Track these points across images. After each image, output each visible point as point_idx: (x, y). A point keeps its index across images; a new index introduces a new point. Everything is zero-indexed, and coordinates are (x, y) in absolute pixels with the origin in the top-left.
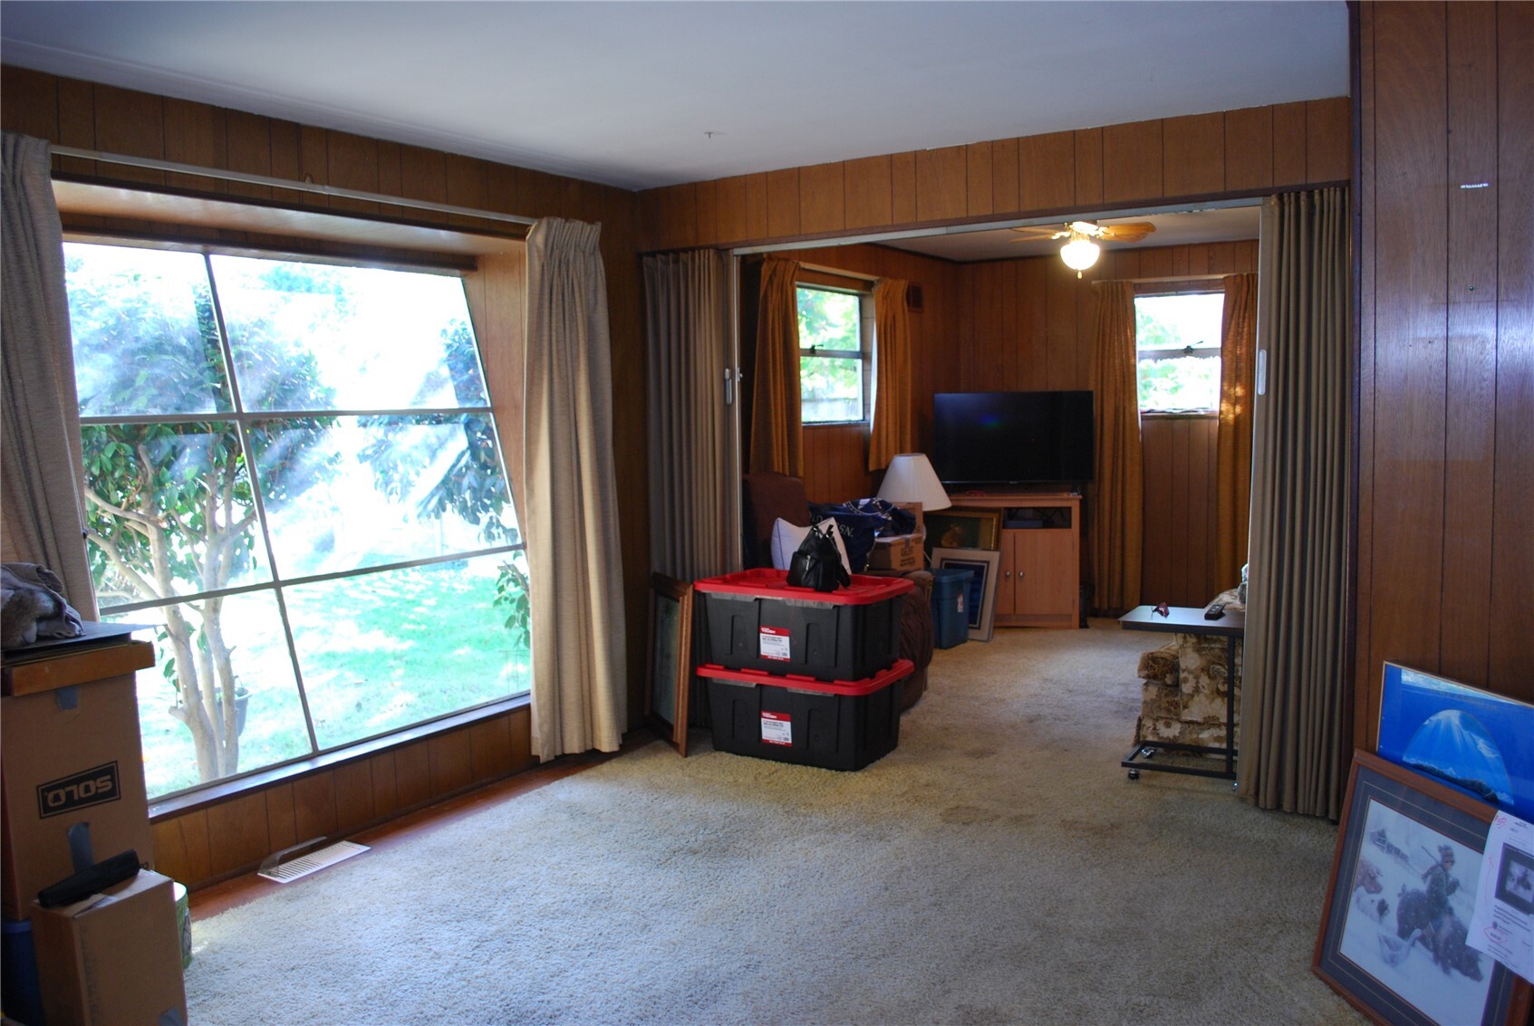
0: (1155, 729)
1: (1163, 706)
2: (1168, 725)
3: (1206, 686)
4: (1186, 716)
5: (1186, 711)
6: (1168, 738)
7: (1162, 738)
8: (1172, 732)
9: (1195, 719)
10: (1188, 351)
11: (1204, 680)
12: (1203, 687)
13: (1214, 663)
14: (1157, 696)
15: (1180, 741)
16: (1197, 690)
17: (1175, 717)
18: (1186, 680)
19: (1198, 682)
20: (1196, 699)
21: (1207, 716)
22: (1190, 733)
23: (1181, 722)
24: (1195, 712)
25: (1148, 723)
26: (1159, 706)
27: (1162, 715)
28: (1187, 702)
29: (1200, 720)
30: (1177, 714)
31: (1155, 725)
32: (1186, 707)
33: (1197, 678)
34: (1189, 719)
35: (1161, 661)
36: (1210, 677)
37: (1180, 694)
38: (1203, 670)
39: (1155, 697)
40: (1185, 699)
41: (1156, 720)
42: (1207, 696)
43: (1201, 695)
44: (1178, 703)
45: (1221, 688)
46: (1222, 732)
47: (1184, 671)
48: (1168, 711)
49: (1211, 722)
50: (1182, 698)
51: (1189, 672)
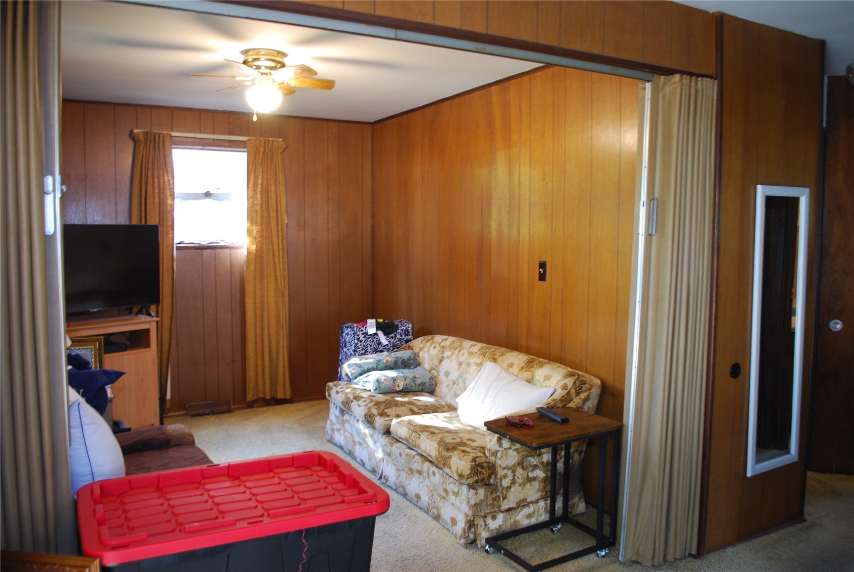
0: (486, 525)
1: (489, 503)
2: (494, 518)
3: (520, 477)
4: (505, 505)
5: (505, 501)
6: (496, 530)
7: (492, 530)
8: (496, 524)
9: (511, 506)
10: (208, 195)
11: (519, 471)
12: (518, 478)
13: (527, 456)
14: (484, 496)
15: (505, 529)
16: (513, 482)
18: (505, 476)
19: (514, 475)
20: (513, 489)
21: (518, 500)
22: (510, 519)
23: (502, 512)
24: (512, 500)
25: (480, 522)
26: (486, 505)
27: (489, 512)
28: (506, 495)
29: (514, 505)
30: (499, 507)
31: (485, 521)
32: (504, 498)
33: (514, 472)
34: (507, 507)
35: (485, 465)
36: (523, 468)
37: (500, 489)
38: (519, 464)
39: (483, 498)
40: (504, 492)
41: (485, 517)
42: (520, 485)
43: (517, 485)
44: (499, 497)
45: (531, 475)
46: (530, 510)
47: (504, 469)
48: (493, 505)
49: (522, 504)
50: (502, 493)
51: (508, 469)
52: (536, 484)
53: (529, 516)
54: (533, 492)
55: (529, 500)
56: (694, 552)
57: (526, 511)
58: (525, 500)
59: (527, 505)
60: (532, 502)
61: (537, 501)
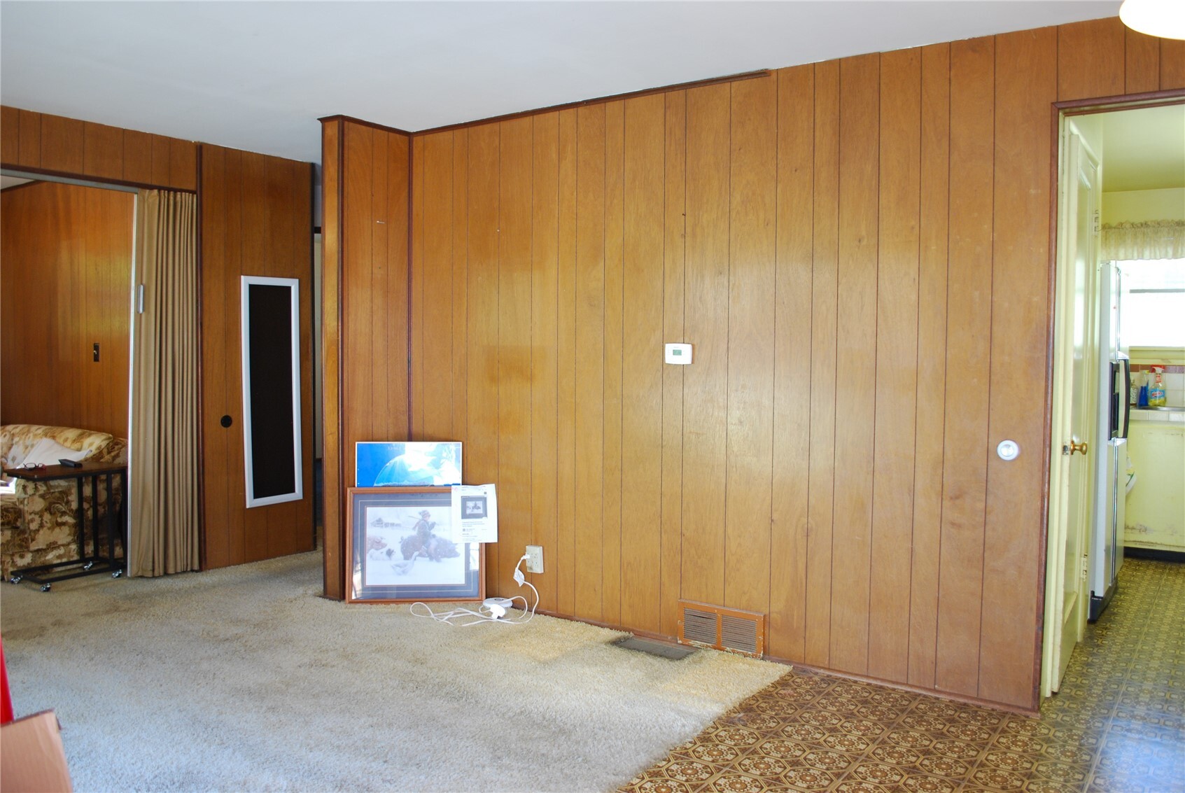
0: (13, 562)
1: (16, 543)
2: (22, 557)
3: (48, 521)
4: (34, 547)
5: (34, 542)
6: (24, 566)
7: (20, 567)
8: (26, 561)
9: (41, 547)
11: (47, 517)
12: (46, 522)
13: (54, 503)
14: (11, 537)
15: (33, 566)
16: (41, 526)
17: (25, 550)
18: (32, 520)
19: (42, 520)
20: (41, 532)
21: (48, 543)
22: (40, 558)
23: (32, 552)
24: (41, 541)
25: (8, 559)
26: (14, 545)
27: (16, 551)
28: (35, 537)
29: (44, 547)
30: (27, 547)
31: (12, 559)
32: (33, 540)
33: (41, 516)
34: (36, 548)
35: (11, 510)
36: (51, 514)
37: (28, 531)
38: (46, 510)
39: (9, 538)
40: (32, 534)
41: (13, 555)
42: (49, 529)
43: (45, 528)
44: (27, 539)
45: (59, 520)
46: (62, 551)
47: (31, 514)
48: (21, 546)
49: (52, 546)
50: (30, 534)
51: (35, 514)
52: (66, 530)
53: (59, 557)
54: (63, 536)
55: (59, 543)
56: (196, 567)
57: (56, 553)
58: (55, 543)
59: (59, 547)
60: (63, 545)
61: (69, 544)
